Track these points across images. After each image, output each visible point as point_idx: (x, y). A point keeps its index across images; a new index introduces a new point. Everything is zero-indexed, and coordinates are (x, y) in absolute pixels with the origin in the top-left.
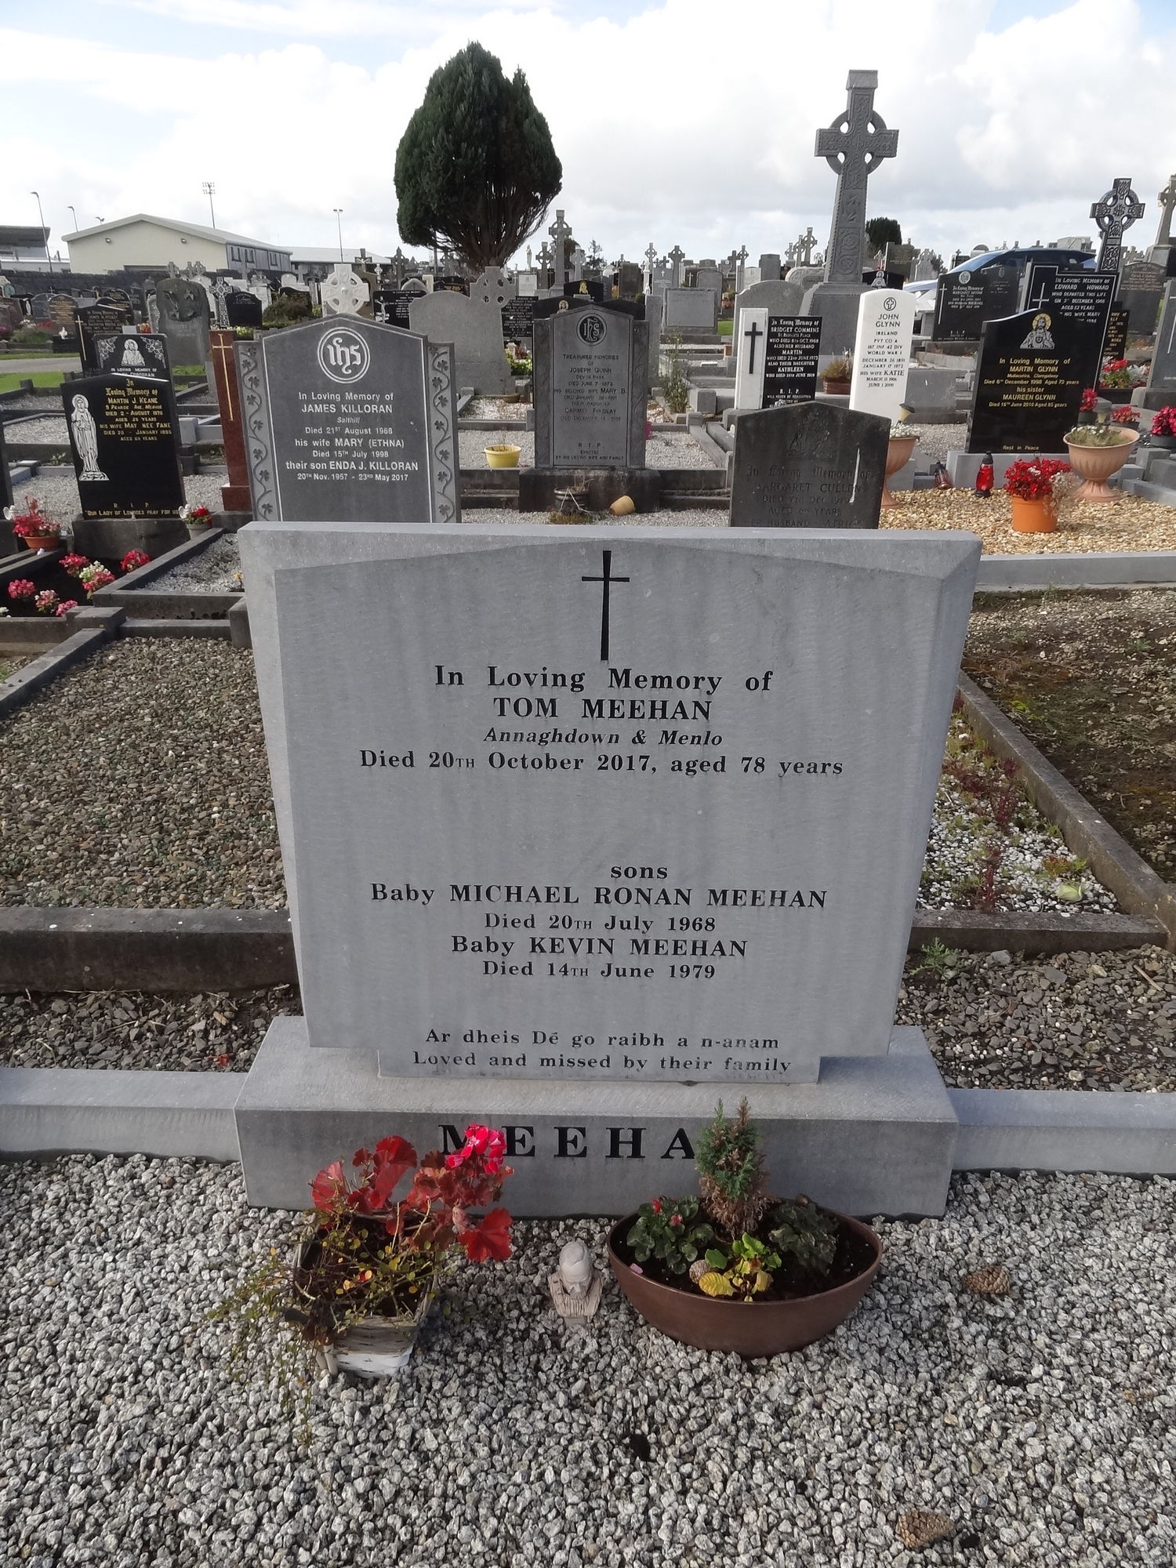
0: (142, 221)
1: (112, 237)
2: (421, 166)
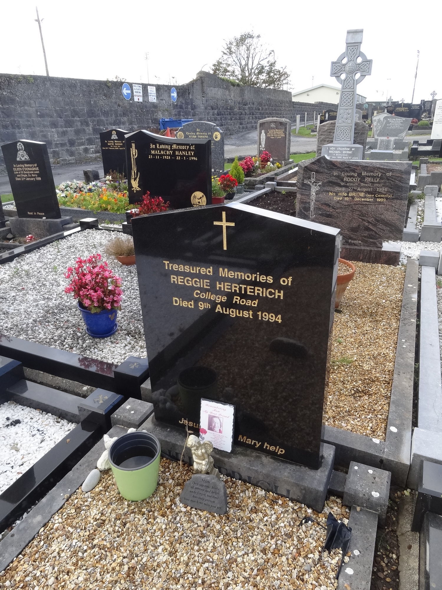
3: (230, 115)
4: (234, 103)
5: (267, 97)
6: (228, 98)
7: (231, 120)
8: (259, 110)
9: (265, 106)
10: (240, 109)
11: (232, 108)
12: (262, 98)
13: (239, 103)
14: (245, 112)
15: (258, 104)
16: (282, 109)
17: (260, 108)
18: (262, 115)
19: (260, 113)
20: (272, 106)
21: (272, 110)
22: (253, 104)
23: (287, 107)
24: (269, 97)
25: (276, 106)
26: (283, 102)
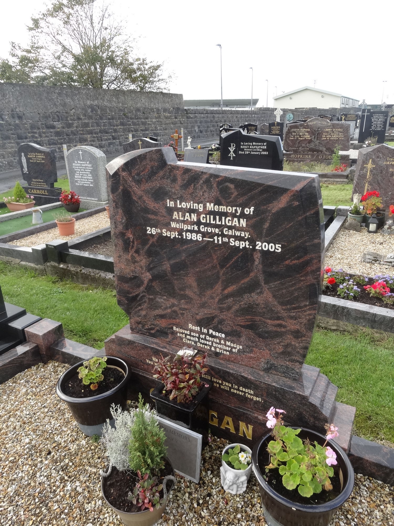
0: (306, 89)
1: (292, 96)
15: (46, 117)
16: (149, 121)
17: (58, 125)
18: (67, 135)
19: (58, 134)
20: (113, 118)
21: (110, 124)
22: (20, 118)
23: (167, 118)
24: (96, 102)
25: (127, 117)
26: (152, 109)
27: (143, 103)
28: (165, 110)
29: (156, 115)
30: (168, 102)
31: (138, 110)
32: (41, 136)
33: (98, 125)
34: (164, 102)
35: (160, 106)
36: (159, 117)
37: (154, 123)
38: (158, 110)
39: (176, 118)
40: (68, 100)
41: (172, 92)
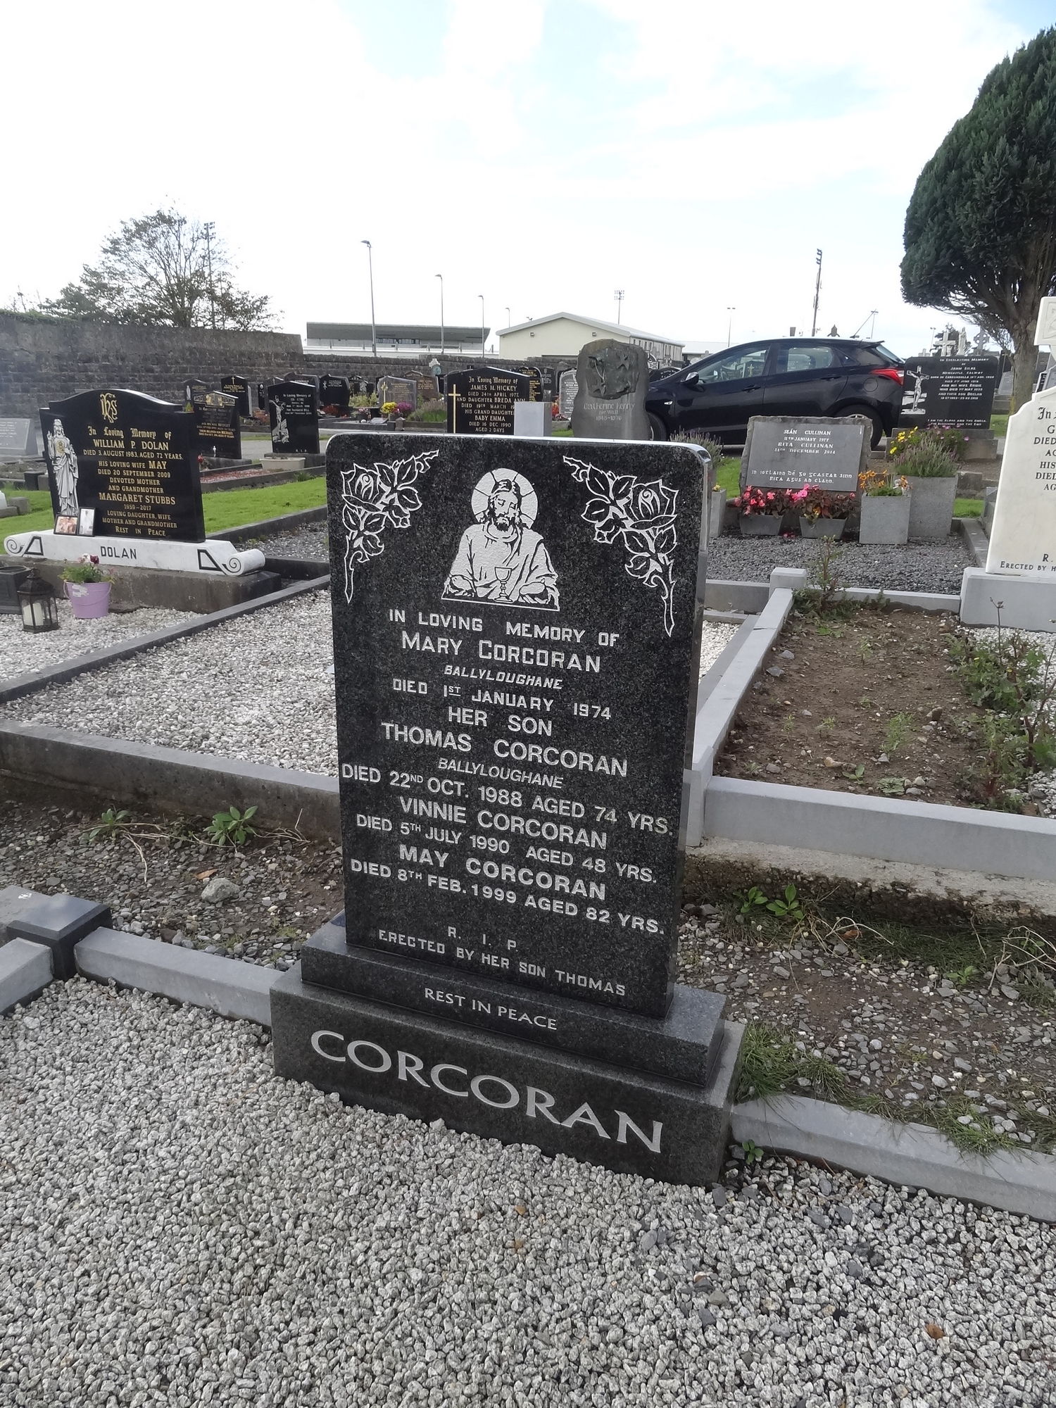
0: (562, 318)
1: (535, 331)
2: (957, 195)
3: (18, 379)
4: (39, 357)
5: (187, 344)
6: (9, 347)
7: (26, 390)
8: (152, 371)
9: (178, 363)
10: (62, 370)
11: (23, 368)
12: (162, 346)
13: (59, 357)
14: (87, 376)
15: (145, 359)
16: (255, 369)
17: (156, 368)
18: (166, 381)
19: (156, 379)
20: (212, 364)
21: (211, 371)
22: (123, 359)
23: (279, 365)
24: (194, 344)
25: (229, 362)
26: (259, 355)
27: (248, 346)
28: (277, 356)
29: (264, 361)
30: (281, 345)
31: (242, 354)
32: (141, 381)
33: (197, 371)
34: (276, 345)
35: (270, 350)
36: (269, 364)
37: (262, 372)
38: (267, 355)
39: (291, 366)
40: (166, 342)
41: (286, 331)
